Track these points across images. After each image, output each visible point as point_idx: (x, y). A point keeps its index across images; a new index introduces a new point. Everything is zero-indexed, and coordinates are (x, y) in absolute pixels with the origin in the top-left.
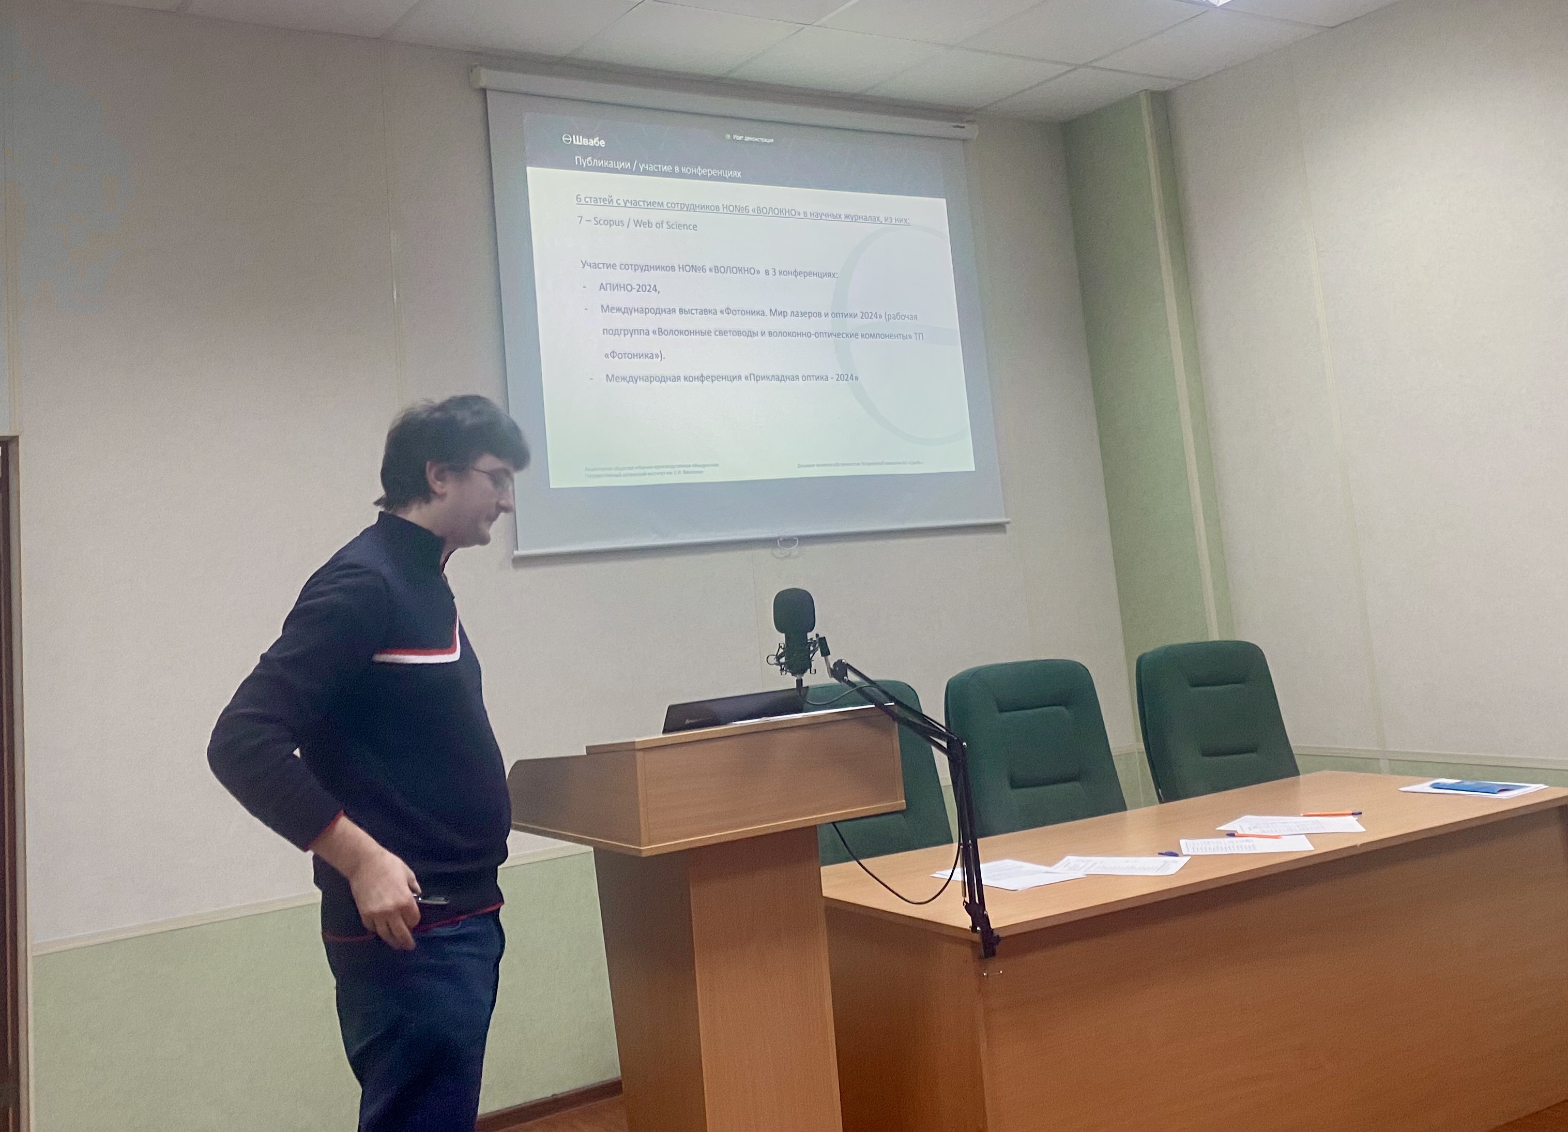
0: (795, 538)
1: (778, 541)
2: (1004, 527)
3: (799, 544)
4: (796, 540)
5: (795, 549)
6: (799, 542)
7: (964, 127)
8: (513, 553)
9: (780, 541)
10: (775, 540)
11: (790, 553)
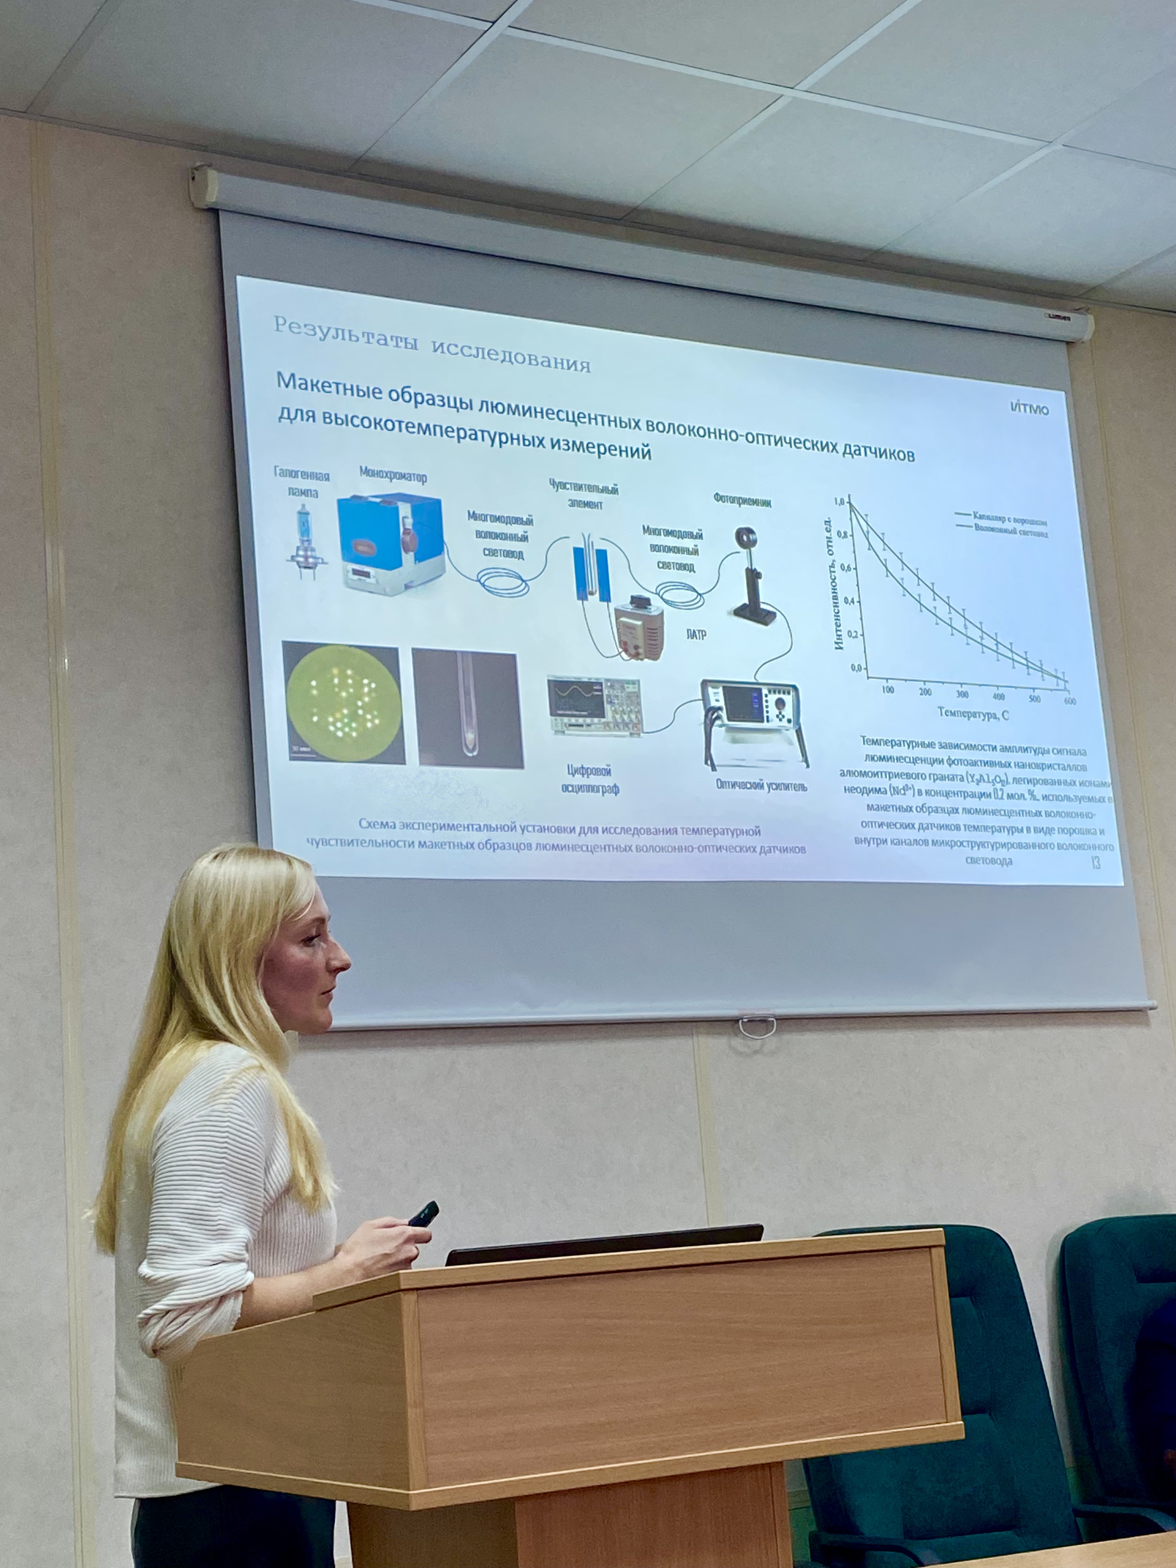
0: (771, 1020)
1: (740, 1021)
3: (776, 1032)
4: (772, 1023)
6: (777, 1026)
7: (1069, 319)
9: (743, 1024)
10: (735, 1021)
11: (762, 1046)
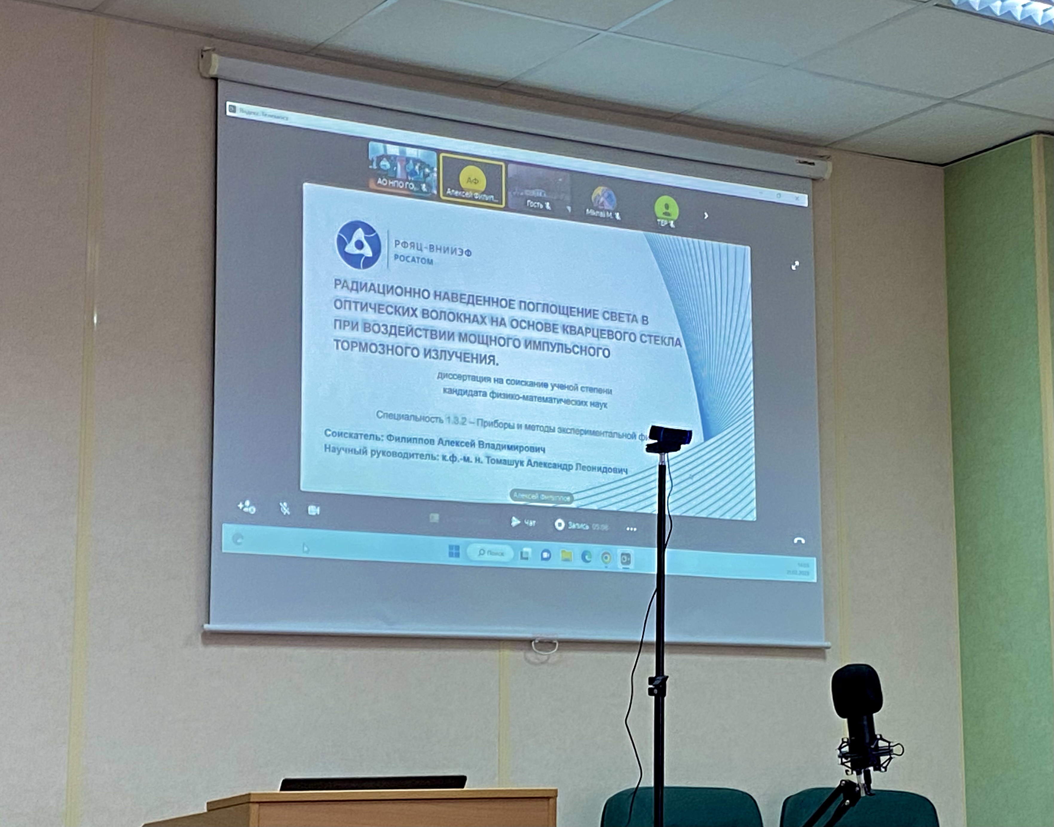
0: (555, 642)
1: (533, 643)
2: (824, 653)
3: (558, 650)
4: (555, 644)
5: (554, 654)
6: (559, 646)
7: (813, 164)
8: (203, 626)
9: (535, 643)
10: (530, 641)
11: (548, 659)
